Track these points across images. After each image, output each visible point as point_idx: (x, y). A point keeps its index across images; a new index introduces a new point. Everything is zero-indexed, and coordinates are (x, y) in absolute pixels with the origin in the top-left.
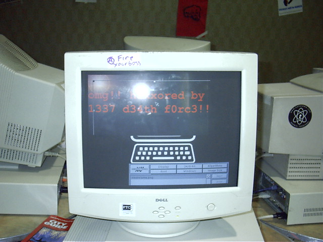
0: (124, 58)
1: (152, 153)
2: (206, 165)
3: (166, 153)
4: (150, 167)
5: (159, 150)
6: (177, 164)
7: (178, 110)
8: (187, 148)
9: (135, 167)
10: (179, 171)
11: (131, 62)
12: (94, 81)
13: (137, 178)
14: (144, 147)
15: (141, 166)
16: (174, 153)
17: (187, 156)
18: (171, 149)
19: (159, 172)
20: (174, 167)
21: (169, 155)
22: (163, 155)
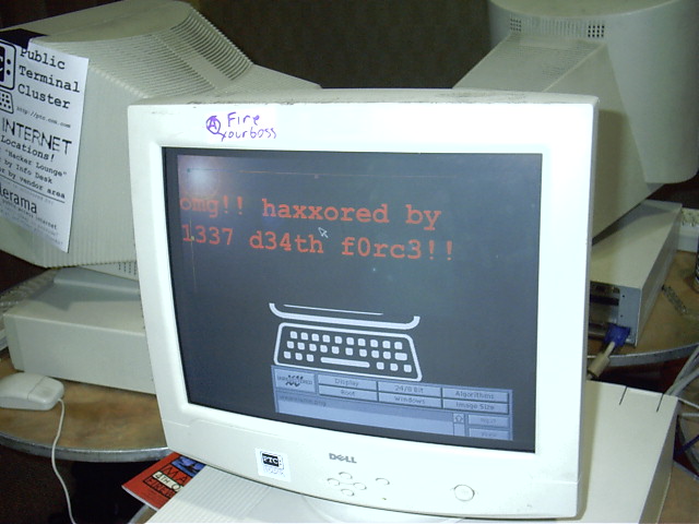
0: (241, 120)
1: (318, 348)
2: (449, 391)
3: (349, 352)
4: (316, 378)
5: (332, 343)
6: (377, 380)
7: (374, 250)
8: (398, 345)
9: (285, 373)
10: (383, 397)
11: (256, 129)
12: (189, 170)
13: (291, 399)
14: (299, 331)
15: (296, 373)
16: (369, 353)
17: (401, 363)
18: (362, 342)
19: (337, 392)
20: (372, 385)
21: (356, 357)
22: (342, 355)
